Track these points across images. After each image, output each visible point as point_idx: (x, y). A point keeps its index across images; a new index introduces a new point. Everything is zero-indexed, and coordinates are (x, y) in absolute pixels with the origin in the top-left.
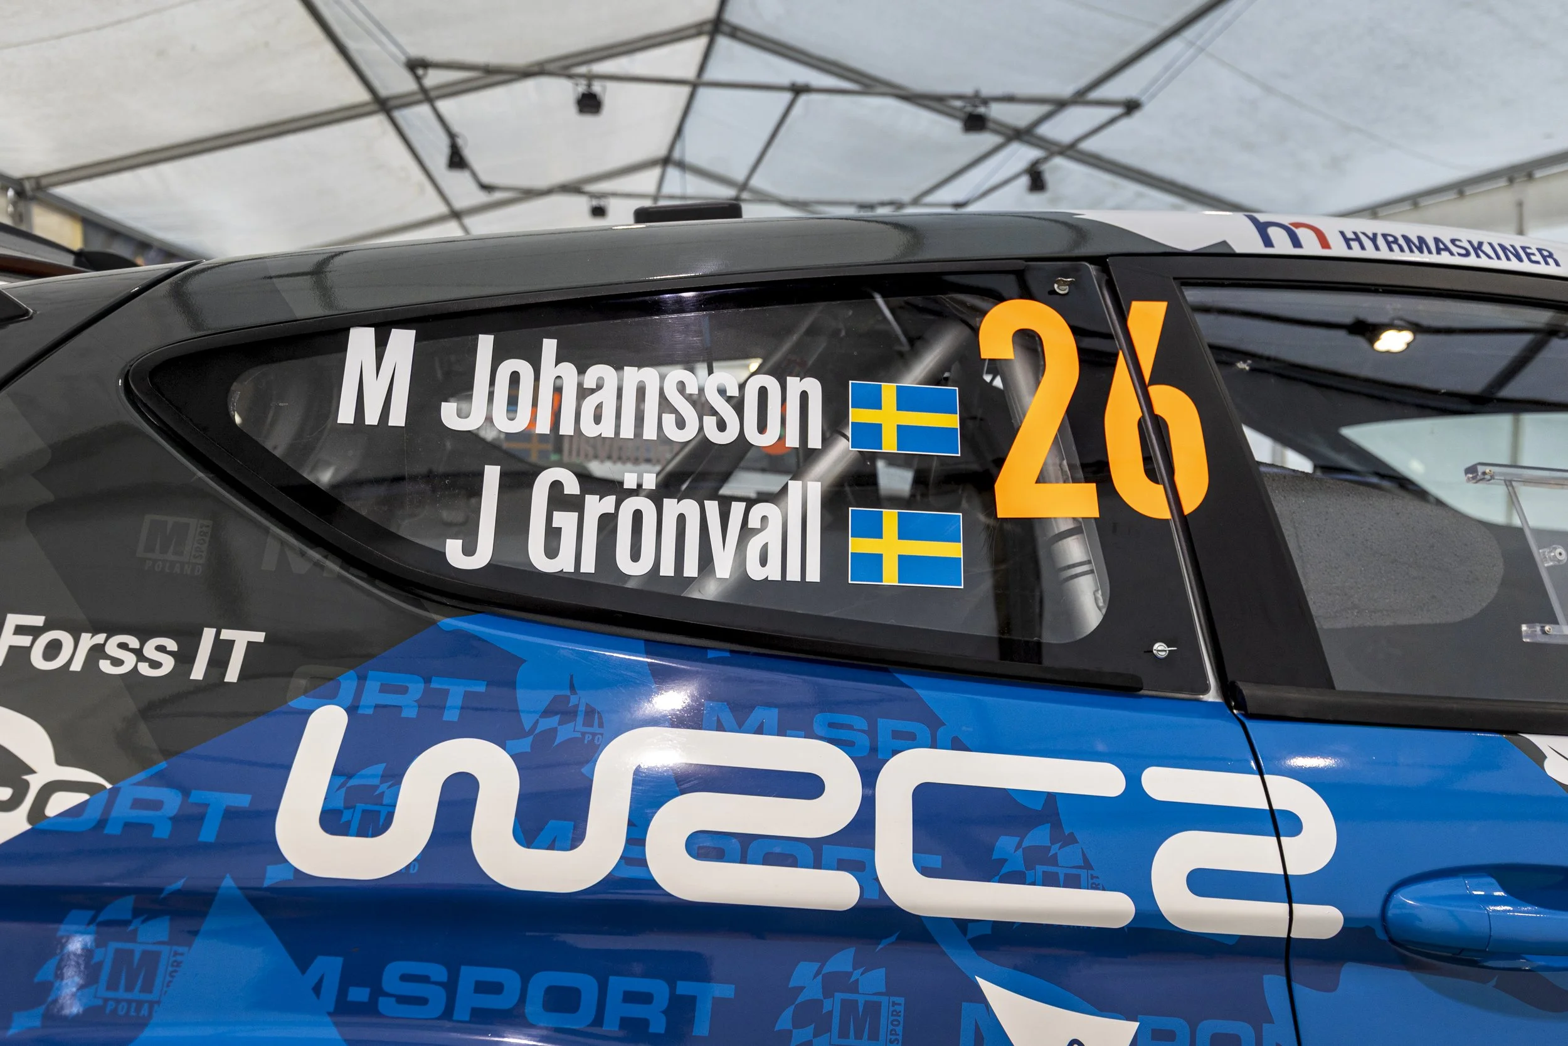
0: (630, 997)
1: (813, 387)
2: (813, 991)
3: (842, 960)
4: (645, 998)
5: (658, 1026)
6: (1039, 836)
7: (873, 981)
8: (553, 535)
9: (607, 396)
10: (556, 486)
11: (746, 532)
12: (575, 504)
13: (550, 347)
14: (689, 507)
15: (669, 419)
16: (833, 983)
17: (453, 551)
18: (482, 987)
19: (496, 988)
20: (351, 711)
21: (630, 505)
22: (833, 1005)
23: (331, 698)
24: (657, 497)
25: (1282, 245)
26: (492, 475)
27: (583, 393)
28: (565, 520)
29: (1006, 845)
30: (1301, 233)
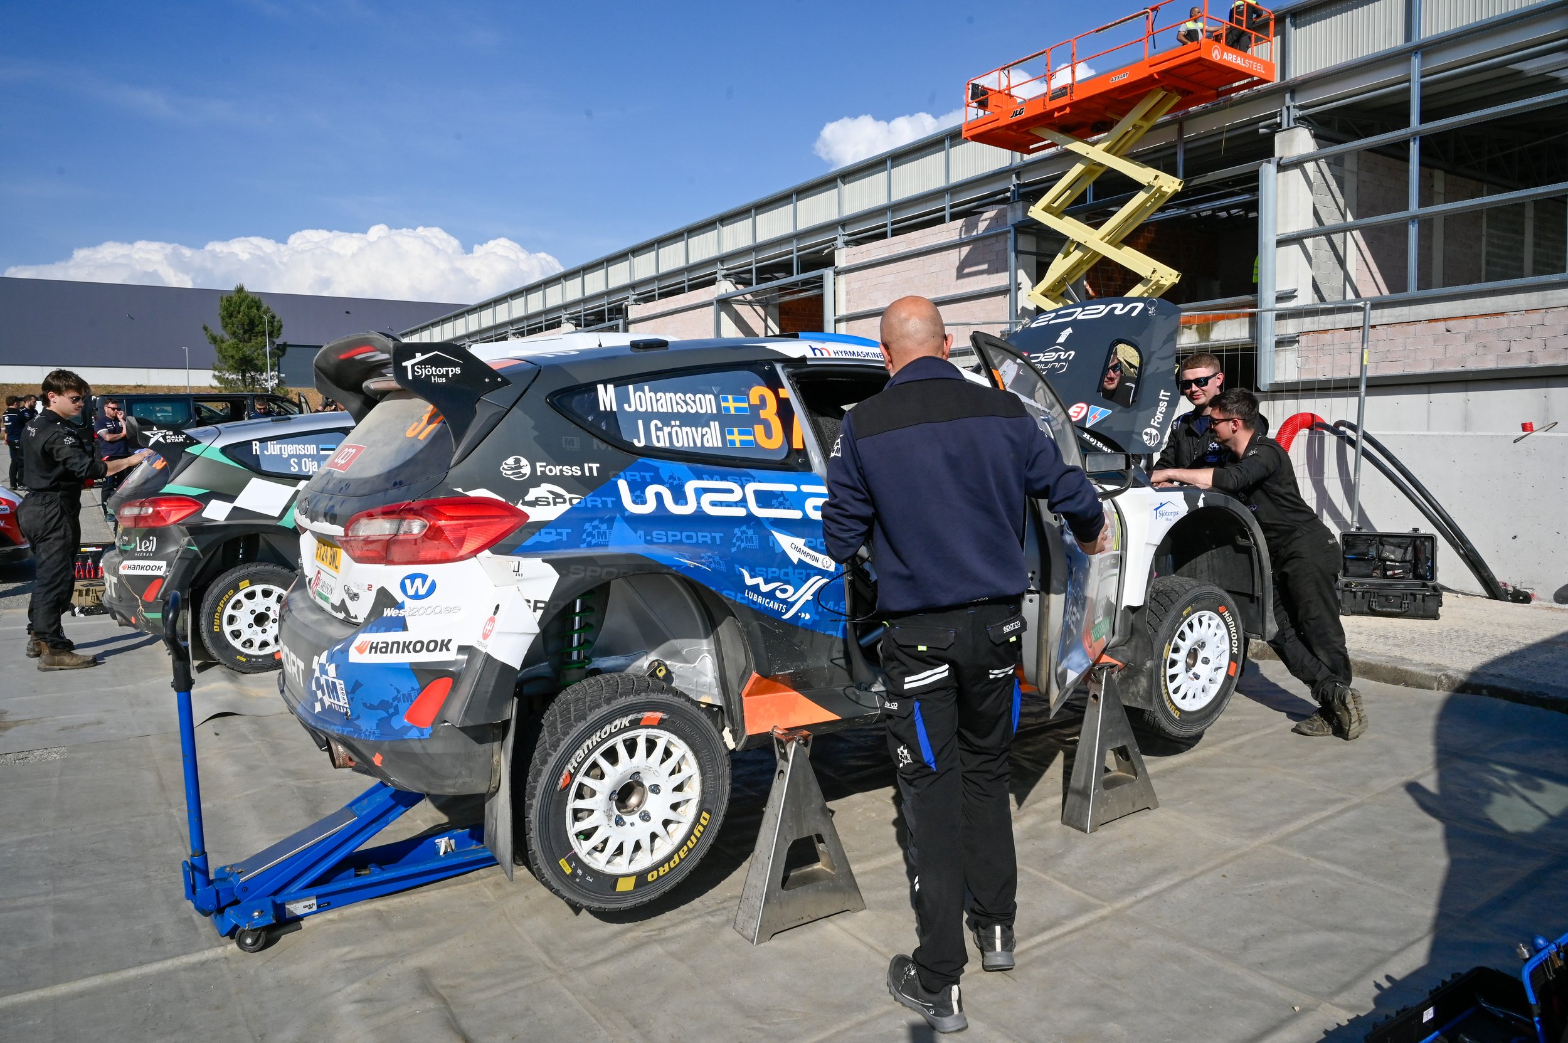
0: (703, 536)
1: (712, 397)
2: (739, 534)
3: (744, 528)
4: (706, 537)
5: (709, 542)
6: (781, 499)
7: (750, 532)
8: (658, 438)
9: (663, 401)
10: (656, 425)
11: (703, 436)
12: (661, 429)
13: (646, 388)
14: (688, 429)
15: (679, 406)
16: (743, 532)
17: (635, 442)
18: (673, 536)
19: (676, 536)
20: (626, 480)
21: (675, 429)
22: (743, 537)
23: (620, 477)
24: (680, 426)
25: (819, 355)
26: (640, 422)
27: (657, 401)
28: (660, 433)
29: (774, 502)
30: (823, 351)
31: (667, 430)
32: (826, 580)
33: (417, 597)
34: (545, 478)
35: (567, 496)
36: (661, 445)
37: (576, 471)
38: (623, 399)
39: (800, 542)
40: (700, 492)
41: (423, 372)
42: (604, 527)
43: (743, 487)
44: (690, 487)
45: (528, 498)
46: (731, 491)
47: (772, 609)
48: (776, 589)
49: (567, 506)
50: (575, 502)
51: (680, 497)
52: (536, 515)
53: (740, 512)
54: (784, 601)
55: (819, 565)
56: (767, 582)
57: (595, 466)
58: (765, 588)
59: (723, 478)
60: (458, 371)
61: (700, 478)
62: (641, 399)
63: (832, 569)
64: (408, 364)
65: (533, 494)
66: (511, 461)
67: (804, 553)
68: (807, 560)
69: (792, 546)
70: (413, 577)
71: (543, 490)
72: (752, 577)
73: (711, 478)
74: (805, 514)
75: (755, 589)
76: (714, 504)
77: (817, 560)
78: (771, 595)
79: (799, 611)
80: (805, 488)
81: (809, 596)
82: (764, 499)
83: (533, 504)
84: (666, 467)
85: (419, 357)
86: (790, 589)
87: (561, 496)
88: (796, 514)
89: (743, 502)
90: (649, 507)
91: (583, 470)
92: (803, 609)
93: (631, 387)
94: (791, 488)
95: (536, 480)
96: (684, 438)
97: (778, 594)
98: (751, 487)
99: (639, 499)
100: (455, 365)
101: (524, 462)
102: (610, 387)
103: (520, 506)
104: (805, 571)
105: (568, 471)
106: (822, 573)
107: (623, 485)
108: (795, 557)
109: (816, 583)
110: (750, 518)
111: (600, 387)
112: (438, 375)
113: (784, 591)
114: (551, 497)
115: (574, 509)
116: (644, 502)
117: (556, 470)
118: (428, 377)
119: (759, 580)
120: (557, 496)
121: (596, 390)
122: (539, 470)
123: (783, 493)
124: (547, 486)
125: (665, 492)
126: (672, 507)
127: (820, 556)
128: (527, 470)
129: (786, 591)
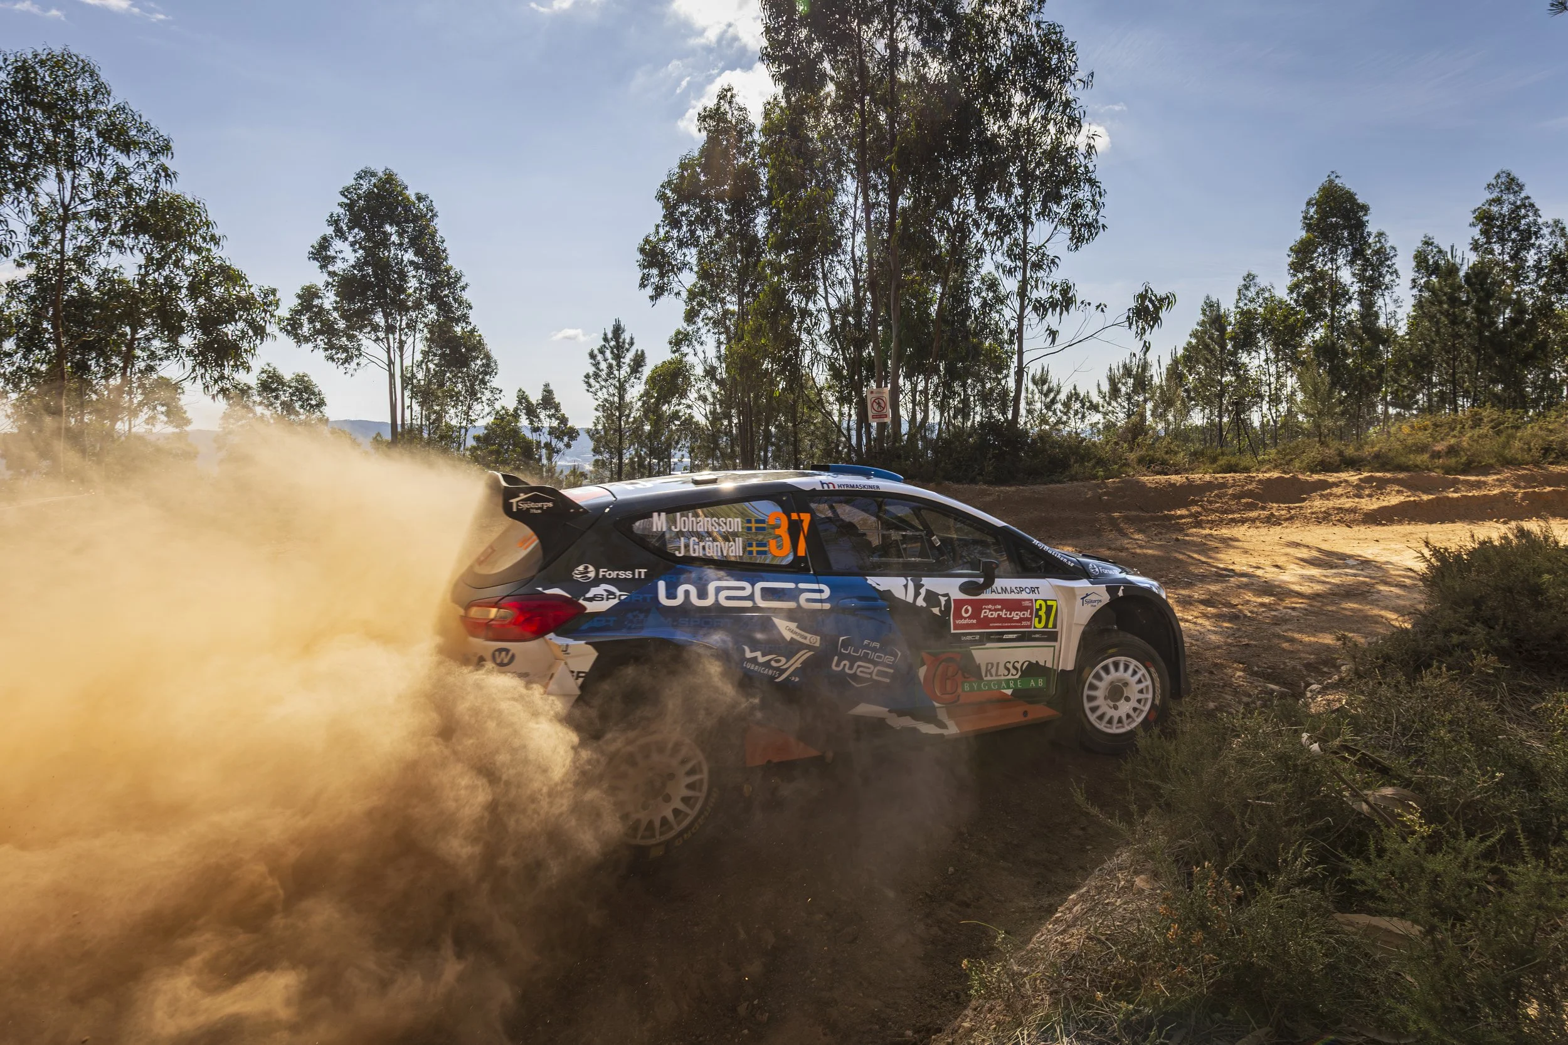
3: (750, 615)
6: (781, 594)
8: (694, 550)
9: (701, 523)
10: (694, 541)
11: (729, 548)
12: (697, 544)
13: (690, 514)
14: (718, 543)
15: (713, 527)
17: (677, 553)
20: (664, 581)
21: (708, 543)
23: (660, 579)
24: (712, 542)
26: (682, 539)
27: (697, 523)
28: (696, 547)
29: (776, 596)
30: (830, 484)
31: (702, 544)
32: (812, 653)
33: (502, 664)
34: (605, 580)
35: (618, 593)
36: (696, 555)
37: (628, 575)
38: (672, 522)
39: (793, 626)
40: (718, 590)
41: (524, 506)
42: (642, 616)
43: (753, 585)
44: (711, 587)
45: (589, 595)
46: (743, 589)
47: (767, 675)
48: (770, 660)
49: (616, 601)
50: (623, 598)
51: (702, 595)
52: (591, 607)
53: (749, 604)
54: (778, 669)
55: (807, 642)
56: (763, 655)
57: (643, 571)
58: (761, 660)
59: (739, 579)
60: (550, 505)
61: (722, 579)
62: (685, 522)
63: (817, 644)
64: (514, 501)
65: (593, 591)
66: (581, 568)
67: (796, 633)
68: (798, 639)
69: (787, 628)
70: (500, 650)
71: (601, 589)
72: (752, 651)
73: (731, 578)
74: (799, 606)
75: (754, 660)
76: (728, 598)
77: (805, 638)
78: (767, 664)
79: (790, 675)
80: (802, 586)
81: (798, 664)
83: (591, 600)
84: (696, 571)
85: (523, 496)
86: (783, 660)
87: (613, 594)
88: (792, 605)
89: (751, 597)
90: (679, 601)
91: (634, 574)
92: (793, 674)
93: (678, 514)
94: (791, 585)
95: (597, 582)
96: (713, 550)
97: (773, 663)
98: (760, 585)
99: (671, 595)
100: (548, 501)
101: (591, 568)
102: (663, 515)
103: (581, 601)
104: (796, 647)
105: (623, 575)
106: (809, 647)
107: (662, 585)
108: (788, 637)
109: (803, 656)
110: (756, 608)
111: (655, 515)
112: (535, 507)
113: (778, 661)
114: (605, 594)
115: (621, 603)
116: (674, 597)
117: (614, 574)
118: (528, 509)
119: (758, 654)
120: (610, 593)
121: (651, 517)
122: (601, 574)
123: (783, 590)
124: (604, 586)
125: (693, 590)
126: (695, 601)
127: (809, 636)
128: (592, 575)
129: (779, 661)
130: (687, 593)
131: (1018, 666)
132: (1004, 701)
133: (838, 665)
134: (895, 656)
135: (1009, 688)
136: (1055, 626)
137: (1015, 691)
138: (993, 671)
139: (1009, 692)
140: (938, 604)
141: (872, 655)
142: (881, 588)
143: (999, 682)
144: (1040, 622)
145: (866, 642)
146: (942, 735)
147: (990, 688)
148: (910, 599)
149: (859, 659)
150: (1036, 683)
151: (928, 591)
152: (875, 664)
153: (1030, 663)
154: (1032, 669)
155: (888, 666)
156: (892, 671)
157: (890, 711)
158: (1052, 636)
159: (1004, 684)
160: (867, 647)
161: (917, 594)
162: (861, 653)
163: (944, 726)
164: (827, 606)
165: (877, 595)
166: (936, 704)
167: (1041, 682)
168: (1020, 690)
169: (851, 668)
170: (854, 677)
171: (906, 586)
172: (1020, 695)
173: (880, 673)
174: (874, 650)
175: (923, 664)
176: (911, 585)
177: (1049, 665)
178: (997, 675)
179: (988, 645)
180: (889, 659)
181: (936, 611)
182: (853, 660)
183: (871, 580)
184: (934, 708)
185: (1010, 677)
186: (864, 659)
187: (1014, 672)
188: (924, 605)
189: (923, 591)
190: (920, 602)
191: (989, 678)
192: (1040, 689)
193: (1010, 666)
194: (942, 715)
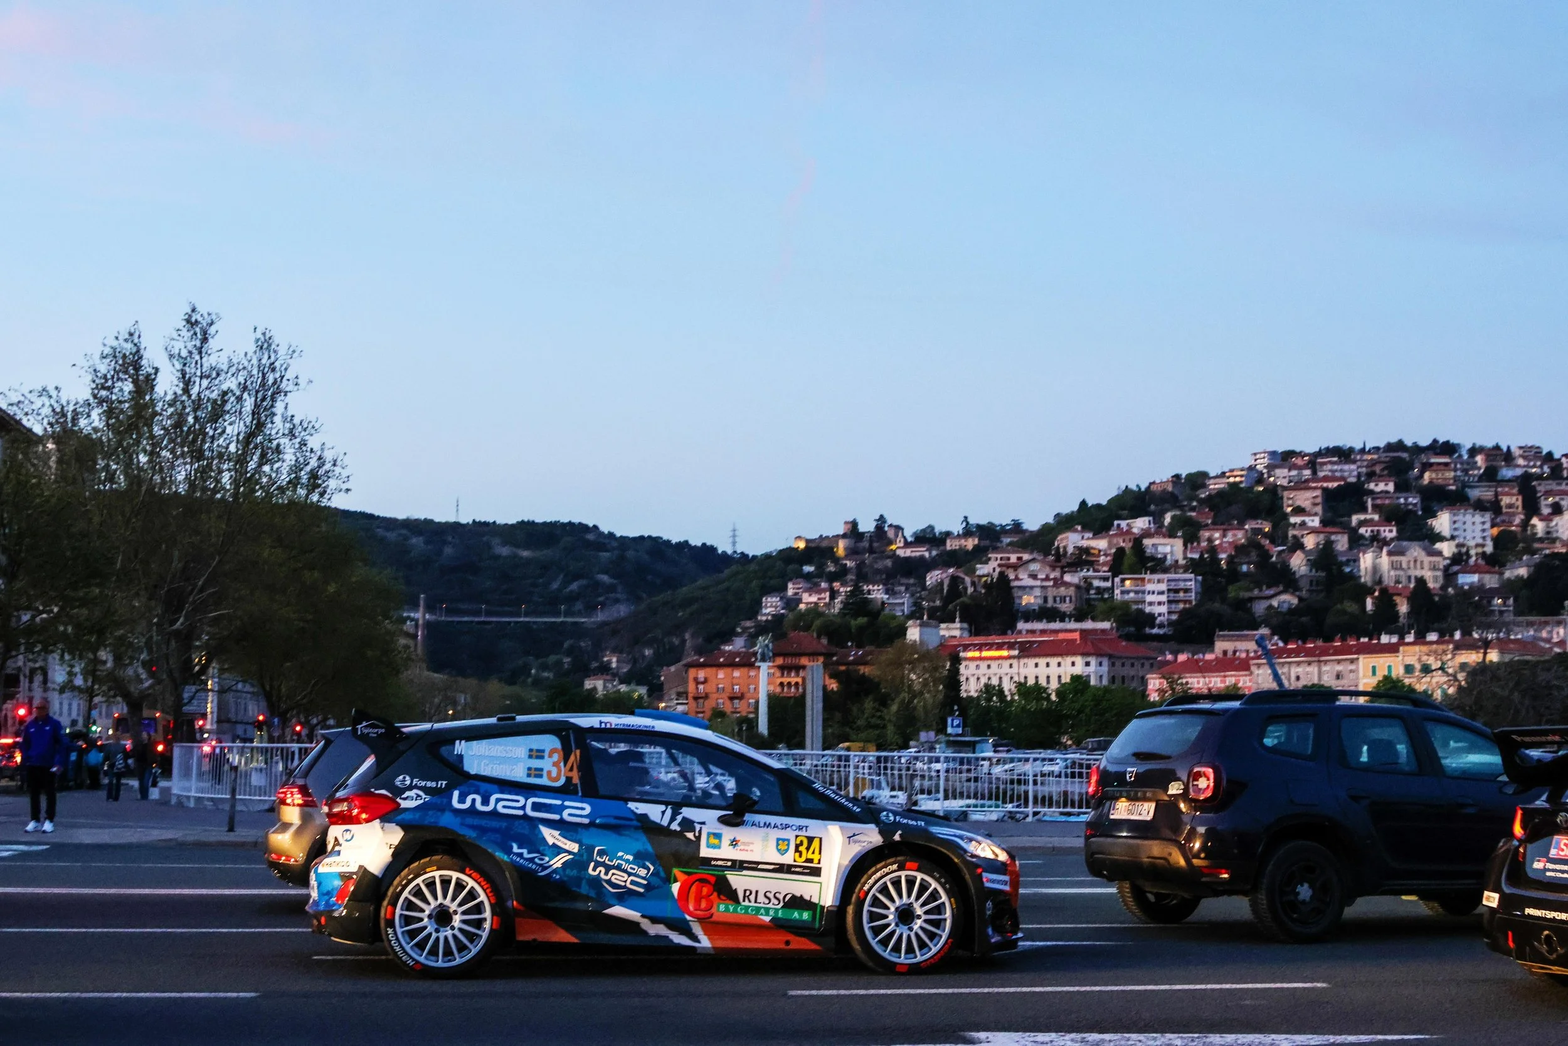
0: (494, 825)
2: (517, 825)
3: (520, 822)
5: (497, 828)
6: (549, 808)
7: (524, 825)
8: (484, 770)
9: (492, 750)
10: (485, 763)
11: (512, 770)
12: (487, 766)
15: (501, 754)
17: (470, 771)
18: (475, 822)
19: (477, 823)
20: (458, 791)
21: (496, 766)
22: (520, 827)
23: (455, 790)
24: (499, 765)
27: (489, 750)
28: (486, 768)
29: (543, 809)
30: (608, 724)
31: (491, 766)
32: (571, 857)
33: (347, 841)
34: (416, 787)
35: (424, 796)
36: (485, 774)
37: (434, 784)
38: (470, 748)
39: (556, 833)
40: (498, 800)
41: (366, 731)
42: (439, 813)
43: (527, 800)
44: (493, 799)
45: (403, 796)
46: (518, 801)
47: (530, 868)
48: (535, 857)
49: (422, 801)
50: (427, 799)
51: (485, 802)
52: (404, 804)
53: (521, 813)
54: (541, 865)
55: (566, 847)
56: (529, 853)
57: (444, 783)
58: (526, 855)
59: (517, 794)
60: (383, 731)
61: (502, 792)
62: (480, 748)
63: (576, 850)
64: (359, 727)
65: (407, 794)
66: (401, 777)
67: (559, 841)
68: (559, 844)
69: (550, 836)
70: (347, 830)
71: (412, 793)
72: (519, 848)
73: (510, 793)
74: (563, 819)
75: (520, 855)
76: (504, 807)
77: (566, 844)
78: (532, 860)
79: (552, 872)
80: (567, 803)
81: (559, 865)
82: (536, 807)
83: (405, 799)
84: (484, 786)
86: (546, 859)
87: (420, 796)
88: (556, 817)
89: (523, 808)
90: (467, 805)
91: (437, 784)
92: (554, 872)
94: (559, 802)
95: (410, 788)
96: (499, 771)
97: (536, 860)
98: (531, 801)
99: (462, 800)
100: (382, 728)
101: (408, 778)
102: (463, 741)
103: (398, 800)
104: (557, 850)
105: (429, 784)
106: (570, 853)
107: (456, 794)
108: (550, 841)
109: (564, 858)
110: (525, 817)
111: (457, 742)
112: (373, 733)
113: (541, 860)
114: (415, 796)
115: (425, 803)
116: (464, 803)
117: (423, 784)
118: (368, 733)
119: (525, 851)
120: (418, 796)
121: (454, 744)
122: (414, 783)
123: (550, 805)
124: (415, 791)
125: (478, 799)
126: (479, 807)
127: (569, 843)
128: (408, 782)
129: (543, 860)
130: (474, 800)
131: (781, 897)
132: (761, 928)
133: (594, 870)
134: (649, 869)
135: (767, 914)
136: (819, 863)
137: (774, 920)
138: (752, 897)
139: (767, 919)
140: (693, 830)
141: (624, 865)
142: (639, 812)
143: (758, 909)
144: (800, 856)
145: (620, 854)
146: (694, 948)
147: (746, 912)
148: (665, 823)
149: (613, 867)
150: (800, 915)
151: (684, 818)
152: (630, 874)
153: (794, 897)
154: (796, 902)
155: (643, 878)
156: (645, 882)
157: (643, 916)
158: (816, 872)
159: (762, 911)
160: (621, 858)
161: (673, 819)
162: (615, 862)
163: (695, 939)
164: (586, 821)
165: (632, 816)
166: (688, 918)
167: (806, 915)
168: (779, 919)
169: (606, 874)
170: (609, 882)
171: (663, 813)
172: (778, 925)
173: (632, 882)
174: (627, 861)
175: (676, 881)
176: (669, 812)
177: (815, 900)
178: (756, 902)
179: (745, 872)
180: (643, 872)
181: (690, 835)
182: (608, 868)
183: (632, 805)
184: (687, 922)
185: (770, 906)
186: (619, 868)
187: (777, 902)
188: (678, 829)
189: (679, 818)
190: (675, 826)
191: (746, 903)
192: (804, 921)
193: (771, 896)
194: (697, 929)
